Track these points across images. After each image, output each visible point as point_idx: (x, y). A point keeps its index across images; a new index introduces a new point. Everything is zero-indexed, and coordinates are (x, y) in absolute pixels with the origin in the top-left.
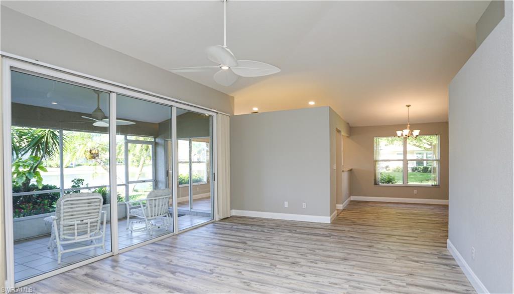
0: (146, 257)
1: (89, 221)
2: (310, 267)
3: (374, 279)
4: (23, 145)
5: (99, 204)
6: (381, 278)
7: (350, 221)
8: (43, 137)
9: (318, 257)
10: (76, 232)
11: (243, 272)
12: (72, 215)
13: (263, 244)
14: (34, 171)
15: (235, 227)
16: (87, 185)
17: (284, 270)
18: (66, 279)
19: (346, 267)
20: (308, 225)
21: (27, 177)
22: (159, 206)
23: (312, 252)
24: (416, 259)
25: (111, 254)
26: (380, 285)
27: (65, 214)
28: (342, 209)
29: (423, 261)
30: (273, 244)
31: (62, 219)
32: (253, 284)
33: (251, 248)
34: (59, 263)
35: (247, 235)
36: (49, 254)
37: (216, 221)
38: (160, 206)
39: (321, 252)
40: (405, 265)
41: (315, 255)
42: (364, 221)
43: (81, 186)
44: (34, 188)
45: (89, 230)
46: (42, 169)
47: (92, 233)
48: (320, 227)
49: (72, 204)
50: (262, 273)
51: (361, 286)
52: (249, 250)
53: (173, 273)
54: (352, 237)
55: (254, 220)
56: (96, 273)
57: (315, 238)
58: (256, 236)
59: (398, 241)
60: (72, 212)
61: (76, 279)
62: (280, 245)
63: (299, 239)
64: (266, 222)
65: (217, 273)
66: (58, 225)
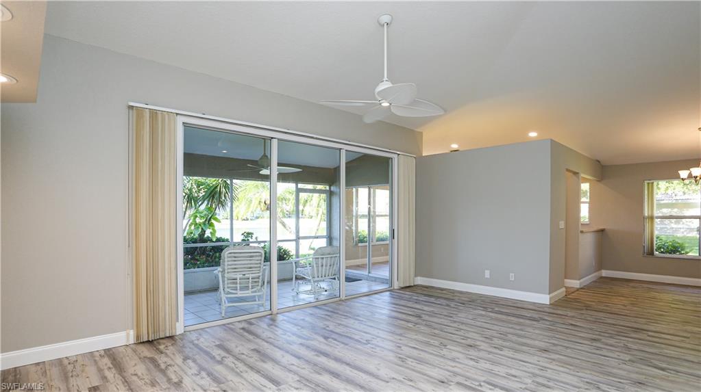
0: (303, 320)
1: (251, 276)
2: (490, 353)
3: (575, 379)
4: (201, 195)
5: (260, 258)
6: (588, 380)
7: (583, 305)
8: (216, 187)
9: (508, 344)
10: (238, 286)
11: (403, 348)
12: (235, 268)
13: (442, 320)
14: (208, 222)
15: (416, 298)
16: (256, 238)
17: (454, 351)
18: (225, 330)
19: (541, 359)
20: (515, 303)
21: (202, 229)
22: (326, 266)
23: (502, 336)
24: (664, 365)
25: (270, 312)
26: (579, 388)
27: (229, 267)
28: (578, 287)
29: (674, 371)
30: (455, 322)
31: (226, 271)
32: (409, 361)
33: (425, 323)
34: (223, 315)
35: (426, 308)
36: (217, 306)
37: (394, 289)
38: (328, 267)
39: (515, 338)
40: (637, 370)
41: (505, 340)
42: (607, 306)
43: (251, 240)
44: (209, 239)
45: (250, 285)
46: (216, 219)
47: (253, 290)
48: (531, 307)
49: (235, 257)
50: (425, 351)
51: (551, 384)
52: (422, 325)
53: (326, 338)
54: (572, 325)
55: (444, 292)
56: (252, 328)
57: (515, 320)
58: (436, 310)
59: (648, 338)
60: (235, 265)
61: (234, 332)
62: (463, 323)
63: (492, 318)
64: (458, 295)
65: (373, 344)
66: (223, 277)
